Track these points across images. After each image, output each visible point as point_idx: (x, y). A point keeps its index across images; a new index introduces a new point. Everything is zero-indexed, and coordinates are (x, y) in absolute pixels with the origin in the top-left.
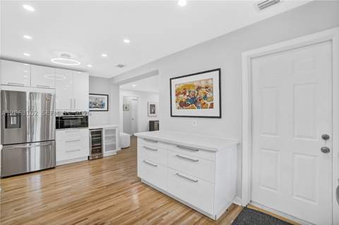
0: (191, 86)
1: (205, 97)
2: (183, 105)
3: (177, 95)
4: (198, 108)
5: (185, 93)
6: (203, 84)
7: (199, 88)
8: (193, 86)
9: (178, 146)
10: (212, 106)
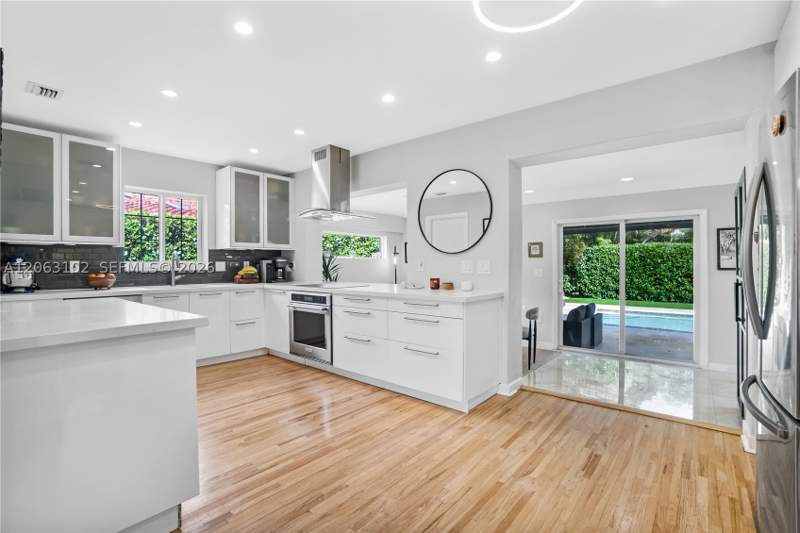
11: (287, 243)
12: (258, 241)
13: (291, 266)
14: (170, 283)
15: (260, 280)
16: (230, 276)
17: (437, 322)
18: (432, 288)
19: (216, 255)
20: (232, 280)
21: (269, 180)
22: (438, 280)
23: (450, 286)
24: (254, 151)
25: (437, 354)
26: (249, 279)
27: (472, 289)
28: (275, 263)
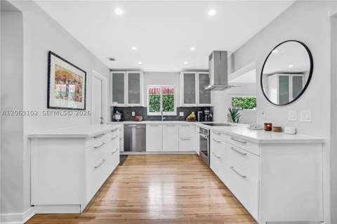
1: (78, 92)
8: (72, 76)
10: (81, 100)
11: (210, 103)
12: (194, 103)
13: (213, 114)
14: (161, 120)
15: (197, 120)
16: (184, 119)
17: (245, 154)
18: (266, 130)
19: (180, 109)
20: (185, 120)
21: (200, 75)
22: (271, 124)
23: (279, 130)
24: (186, 63)
25: (245, 177)
26: (192, 120)
27: (295, 133)
28: (204, 113)
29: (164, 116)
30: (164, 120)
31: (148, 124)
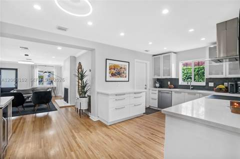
0: (118, 66)
1: (123, 73)
2: (113, 75)
3: (110, 69)
4: (121, 77)
5: (115, 69)
6: (123, 67)
7: (121, 68)
8: (119, 67)
9: (135, 93)
10: (126, 77)
15: (227, 91)
19: (210, 80)
28: (237, 84)
29: (192, 86)
30: (192, 89)
31: (174, 91)
